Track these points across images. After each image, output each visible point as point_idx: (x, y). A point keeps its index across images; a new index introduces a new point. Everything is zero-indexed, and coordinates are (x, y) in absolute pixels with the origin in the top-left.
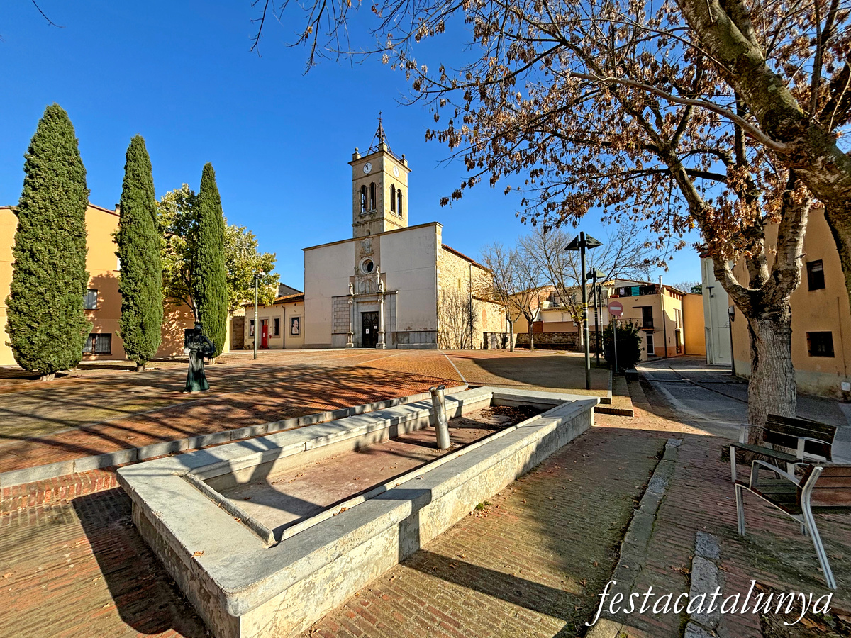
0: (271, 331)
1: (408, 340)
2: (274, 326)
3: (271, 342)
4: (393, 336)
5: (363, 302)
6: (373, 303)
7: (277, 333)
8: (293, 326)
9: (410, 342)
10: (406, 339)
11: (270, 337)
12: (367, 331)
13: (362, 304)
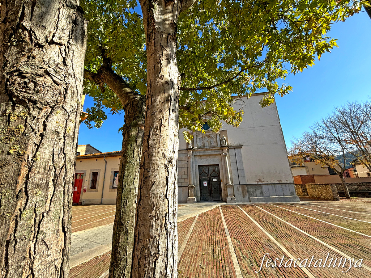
0: (86, 184)
1: (262, 193)
2: (91, 179)
3: (84, 196)
4: (243, 190)
5: (201, 156)
6: (211, 157)
7: (93, 186)
8: (114, 180)
9: (265, 195)
10: (258, 192)
11: (85, 190)
12: (205, 184)
13: (200, 157)
